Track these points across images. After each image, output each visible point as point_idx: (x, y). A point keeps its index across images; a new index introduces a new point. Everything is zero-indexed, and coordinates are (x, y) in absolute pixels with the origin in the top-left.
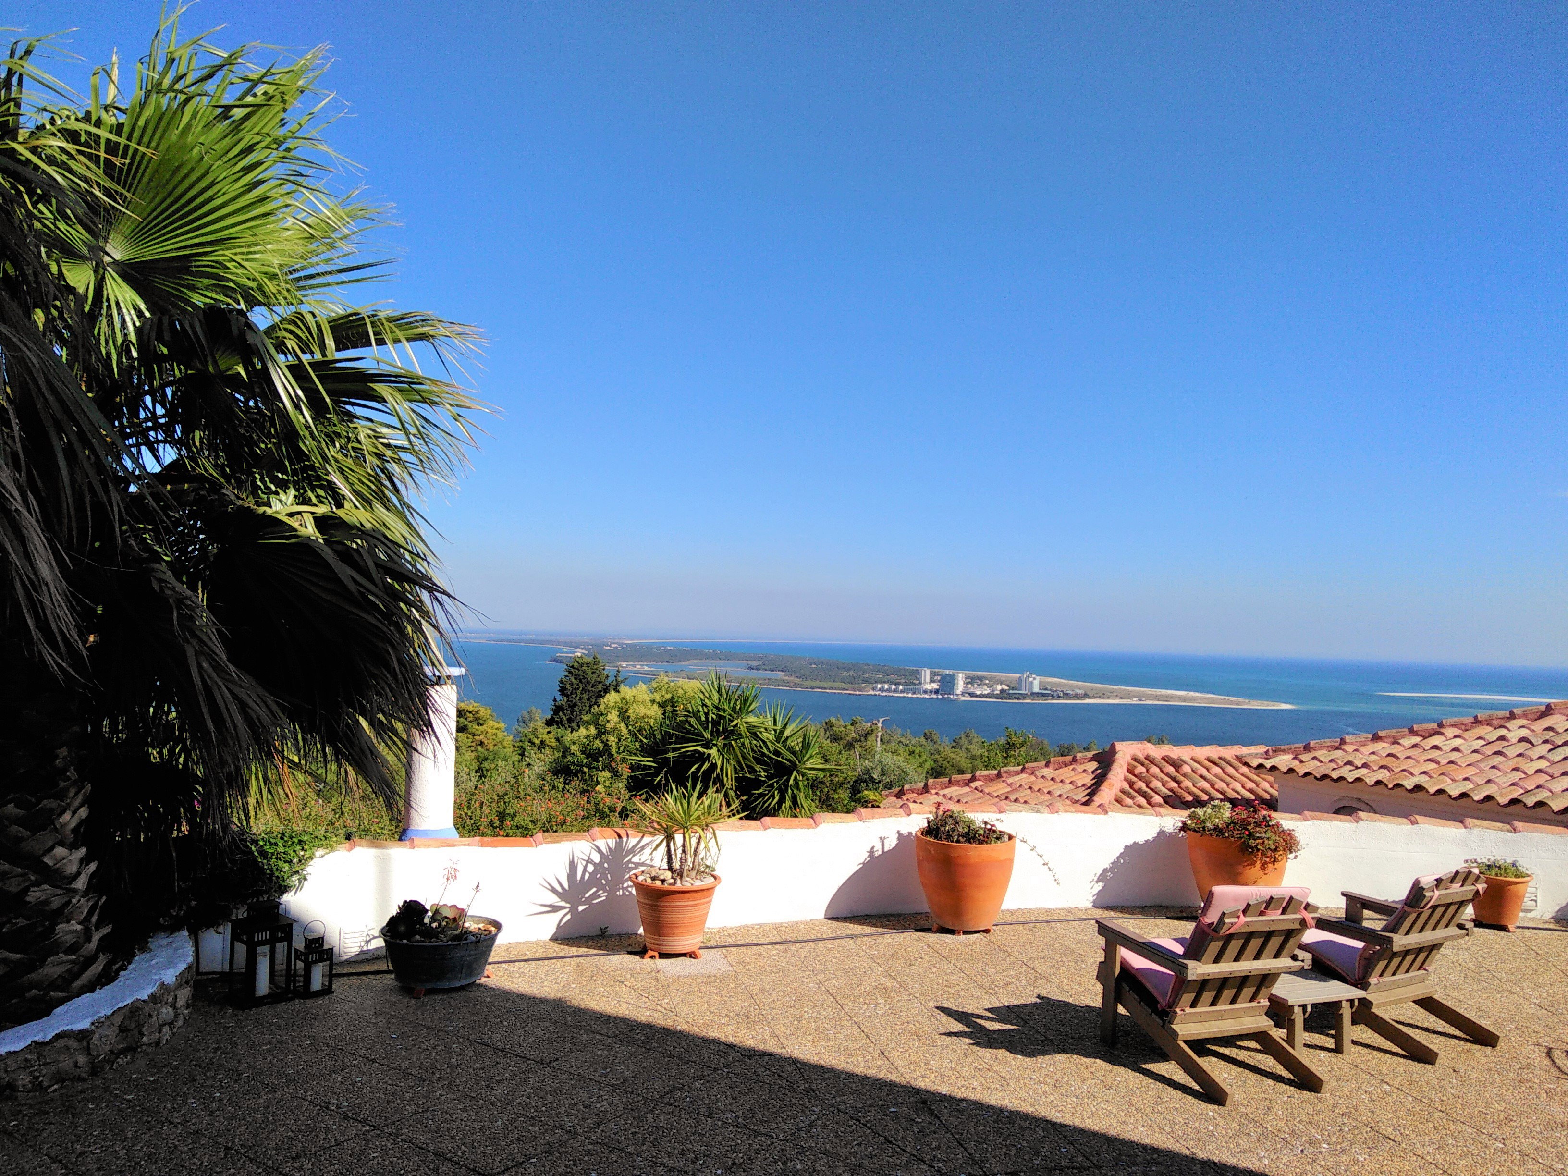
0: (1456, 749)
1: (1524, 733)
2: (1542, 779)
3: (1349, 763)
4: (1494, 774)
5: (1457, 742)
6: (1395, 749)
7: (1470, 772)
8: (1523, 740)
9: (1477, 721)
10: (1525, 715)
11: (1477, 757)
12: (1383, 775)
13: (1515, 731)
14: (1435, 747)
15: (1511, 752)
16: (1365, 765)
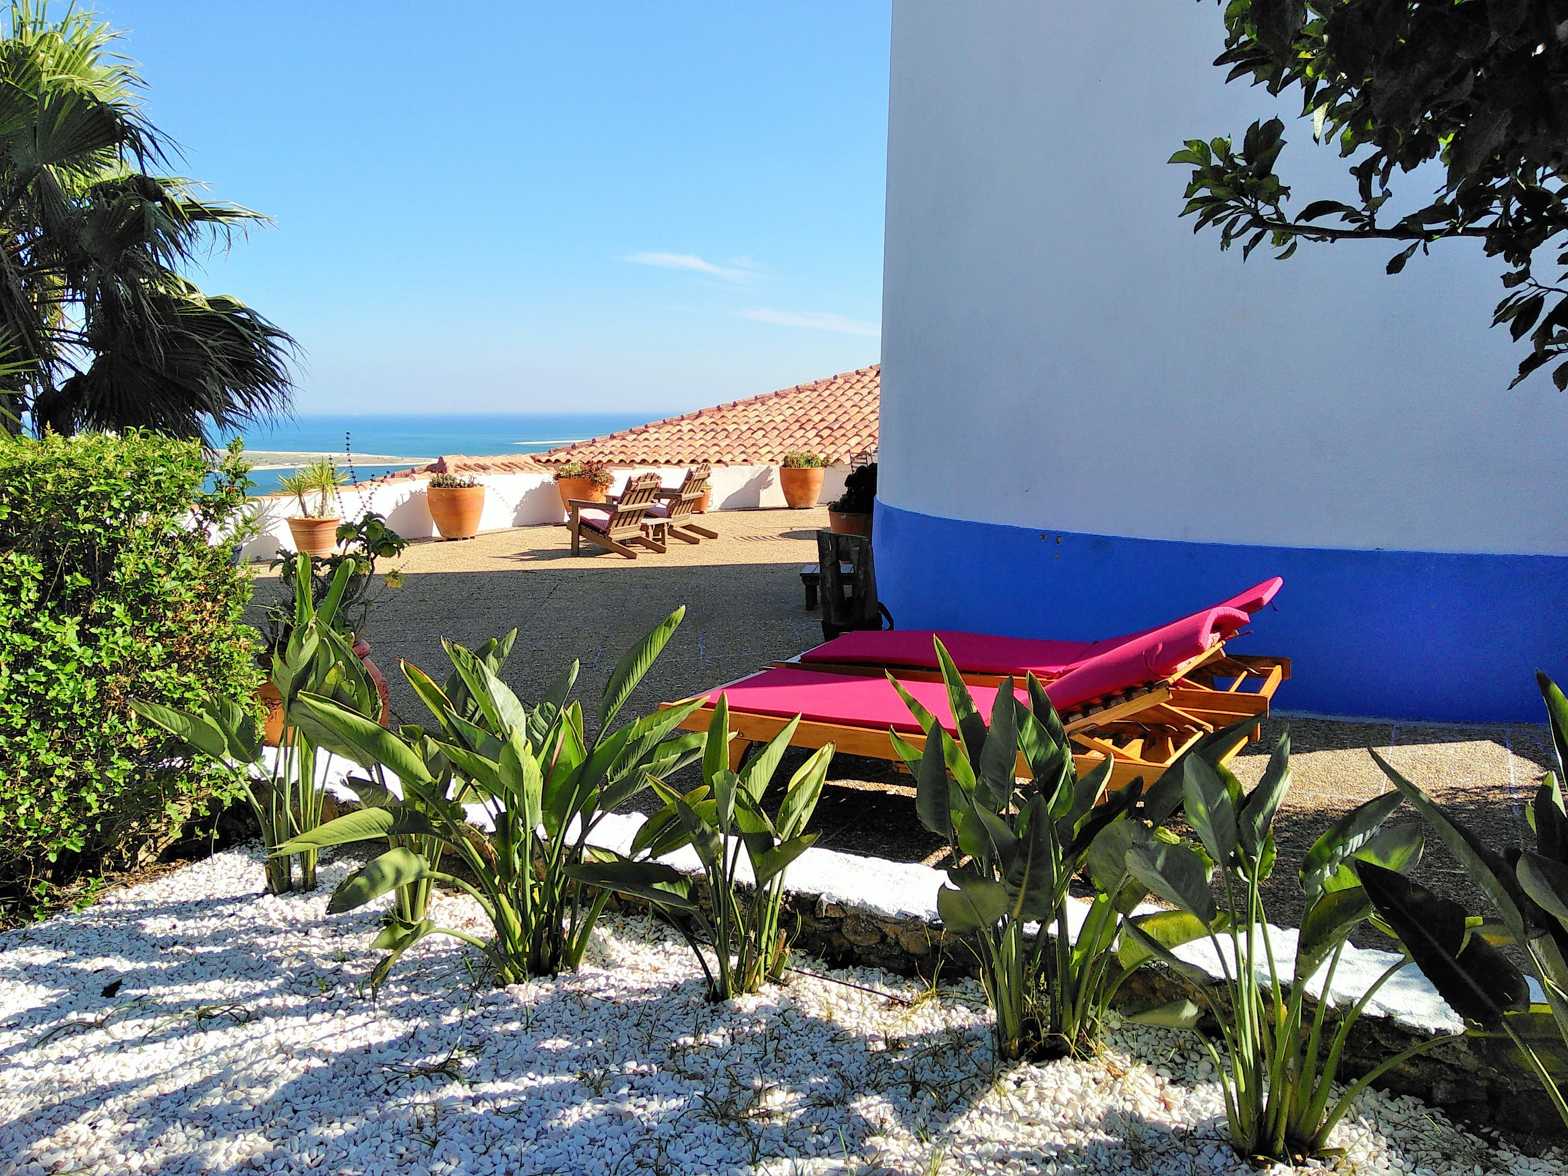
0: (657, 439)
1: (690, 427)
2: (704, 449)
3: (602, 453)
4: (679, 450)
5: (657, 435)
6: (624, 442)
7: (668, 449)
8: (691, 430)
9: (665, 423)
10: (689, 418)
11: (669, 442)
12: (622, 457)
13: (685, 426)
14: (646, 439)
15: (686, 437)
16: (611, 453)
